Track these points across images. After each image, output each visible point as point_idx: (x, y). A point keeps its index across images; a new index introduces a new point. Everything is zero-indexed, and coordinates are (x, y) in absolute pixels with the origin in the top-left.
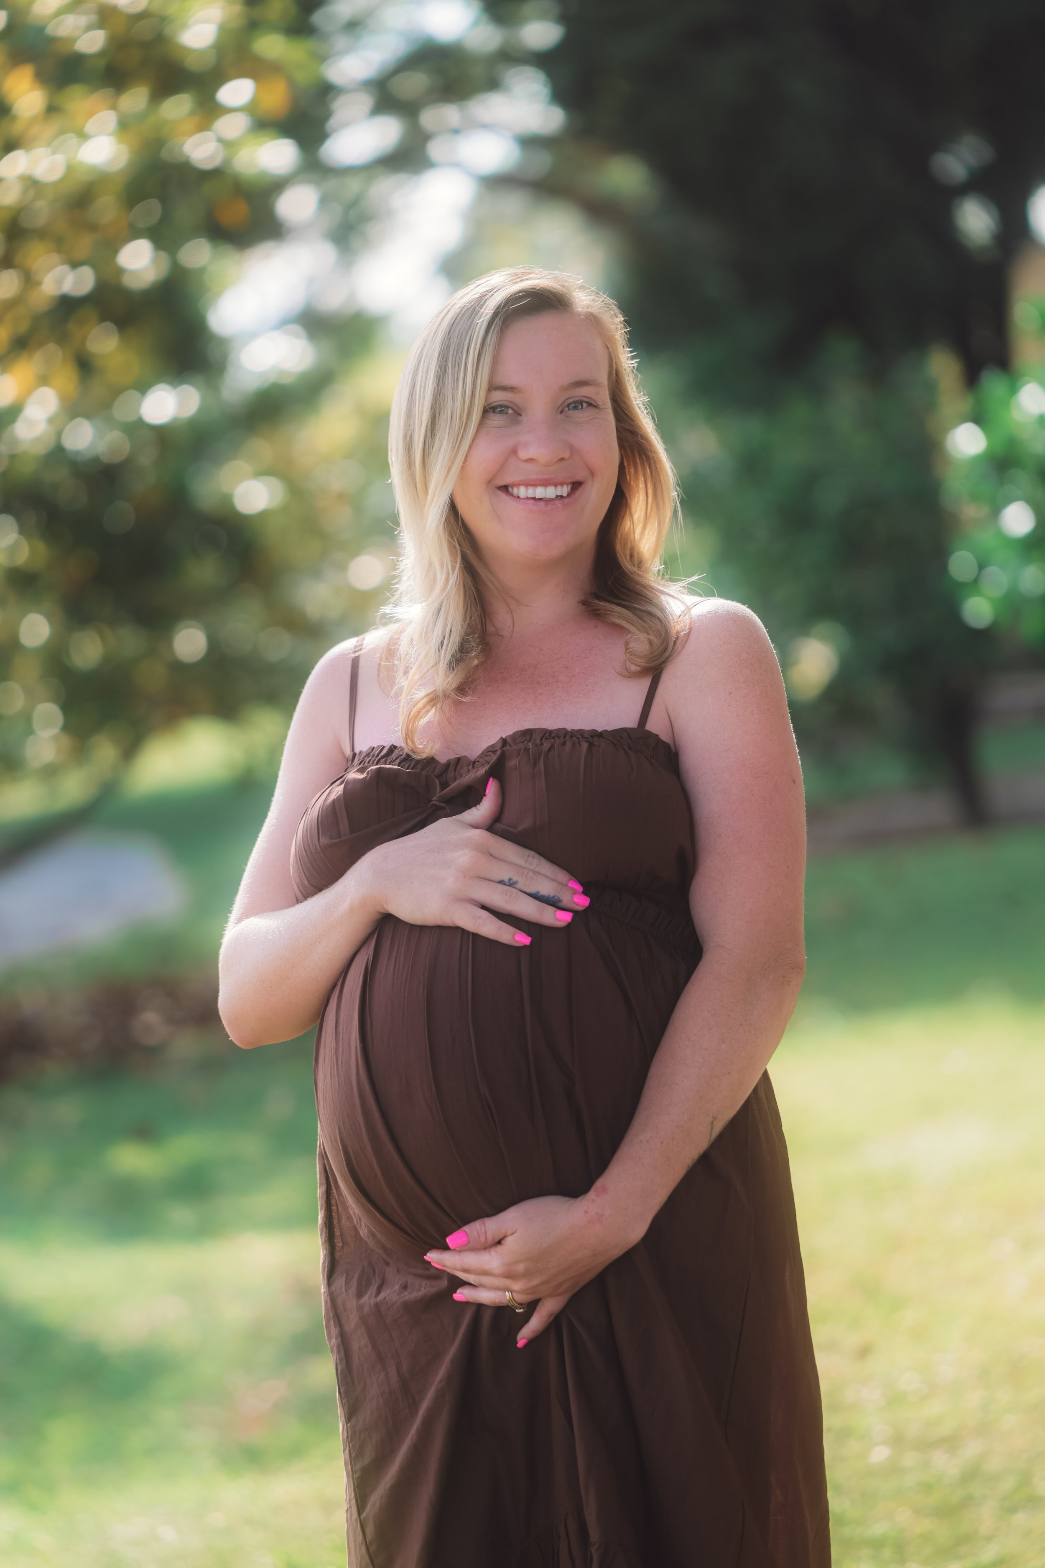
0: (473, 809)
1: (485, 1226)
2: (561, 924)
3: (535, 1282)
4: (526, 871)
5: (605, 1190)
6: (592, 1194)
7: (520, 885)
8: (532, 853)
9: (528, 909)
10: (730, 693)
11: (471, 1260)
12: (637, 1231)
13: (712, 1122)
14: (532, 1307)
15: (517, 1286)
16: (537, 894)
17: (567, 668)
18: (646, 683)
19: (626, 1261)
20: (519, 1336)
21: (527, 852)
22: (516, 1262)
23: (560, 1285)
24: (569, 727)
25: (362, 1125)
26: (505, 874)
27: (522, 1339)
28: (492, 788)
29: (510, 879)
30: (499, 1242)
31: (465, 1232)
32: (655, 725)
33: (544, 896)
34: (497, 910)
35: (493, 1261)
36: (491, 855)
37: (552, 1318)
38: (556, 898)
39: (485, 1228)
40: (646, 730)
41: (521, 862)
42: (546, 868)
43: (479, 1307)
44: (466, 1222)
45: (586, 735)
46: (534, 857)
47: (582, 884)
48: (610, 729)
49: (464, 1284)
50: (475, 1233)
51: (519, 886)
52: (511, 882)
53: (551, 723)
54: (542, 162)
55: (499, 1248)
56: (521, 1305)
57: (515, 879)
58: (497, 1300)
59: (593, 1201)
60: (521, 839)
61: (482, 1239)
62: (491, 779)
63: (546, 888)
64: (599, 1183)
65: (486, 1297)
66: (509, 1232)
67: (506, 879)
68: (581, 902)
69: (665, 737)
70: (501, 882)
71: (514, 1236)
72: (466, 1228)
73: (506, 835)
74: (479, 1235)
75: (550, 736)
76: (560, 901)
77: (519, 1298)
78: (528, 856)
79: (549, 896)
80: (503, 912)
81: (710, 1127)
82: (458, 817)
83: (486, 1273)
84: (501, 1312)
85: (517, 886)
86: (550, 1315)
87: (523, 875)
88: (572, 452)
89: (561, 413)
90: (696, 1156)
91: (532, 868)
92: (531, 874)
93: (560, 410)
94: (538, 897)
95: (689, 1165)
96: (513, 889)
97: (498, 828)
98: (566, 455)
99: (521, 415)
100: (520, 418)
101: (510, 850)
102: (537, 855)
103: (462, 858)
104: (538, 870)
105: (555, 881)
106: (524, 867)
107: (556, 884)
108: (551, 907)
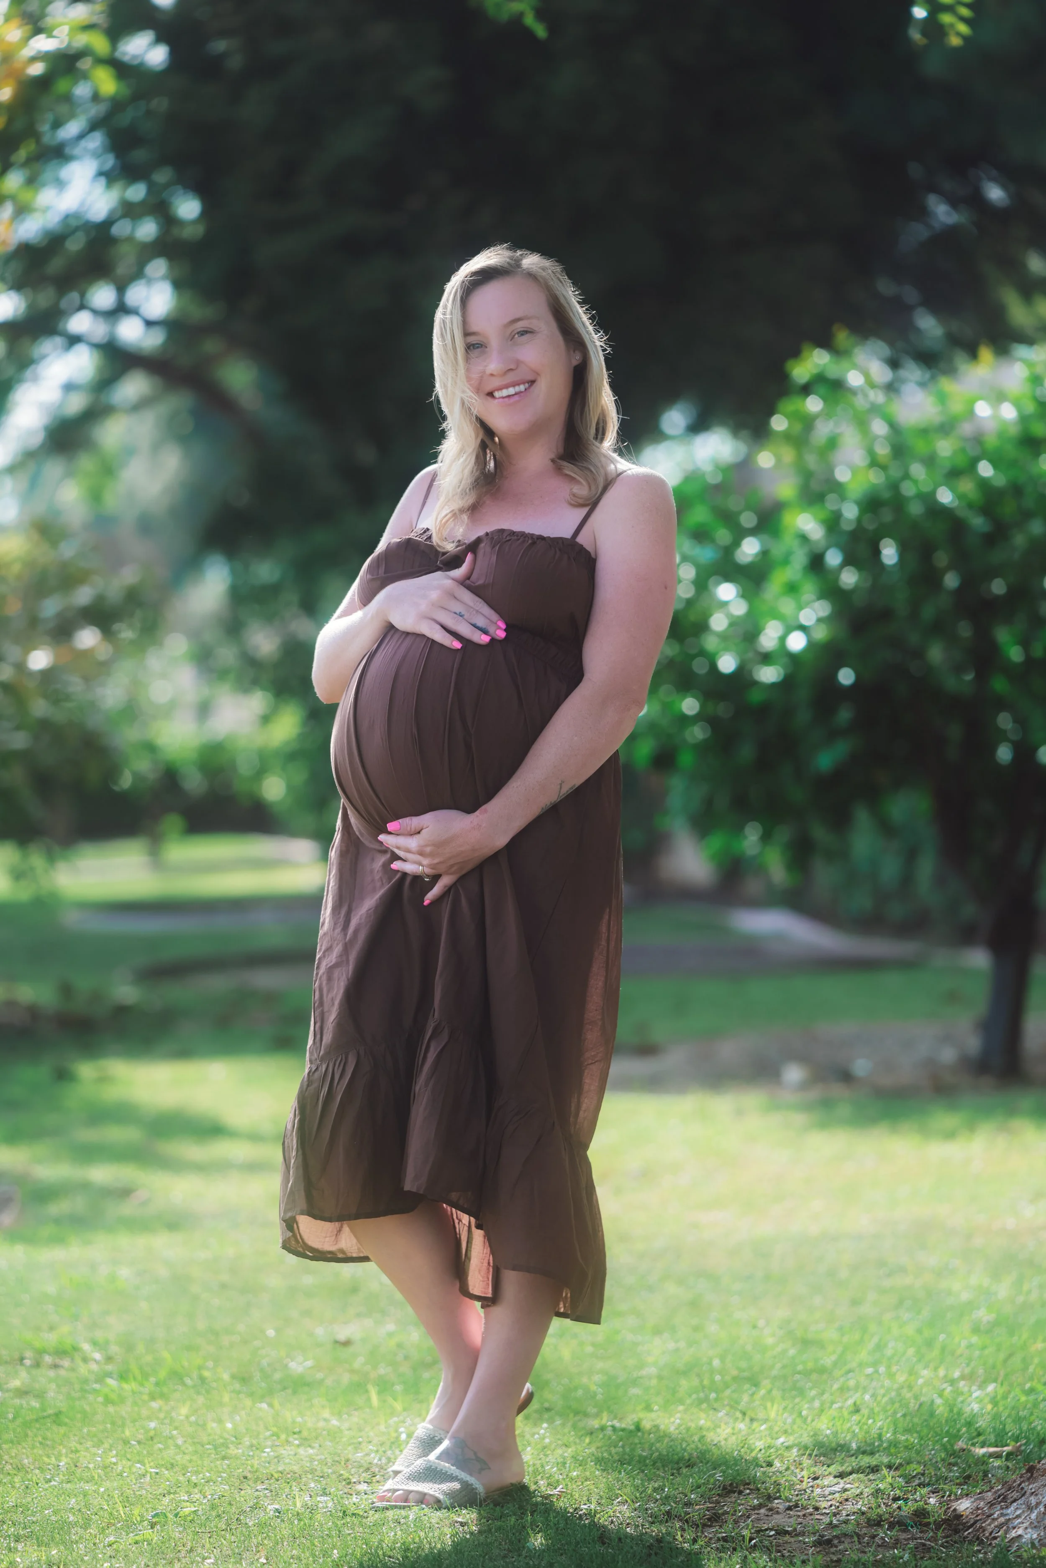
0: (457, 570)
1: (411, 821)
2: (482, 642)
3: (436, 861)
4: (472, 610)
5: (486, 811)
6: (477, 813)
8: (480, 600)
9: (465, 630)
10: (633, 527)
11: (401, 841)
12: (502, 841)
13: (561, 784)
14: (436, 878)
15: (426, 862)
16: (476, 625)
18: (584, 511)
19: (495, 857)
20: (426, 898)
21: (477, 599)
22: (426, 846)
23: (452, 866)
24: (527, 532)
25: (346, 745)
26: (458, 608)
27: (428, 900)
28: (469, 557)
29: (460, 613)
30: (419, 833)
31: (400, 823)
32: (583, 539)
33: (479, 626)
34: (449, 629)
35: (413, 843)
36: (455, 597)
37: (447, 888)
38: (485, 628)
40: (576, 541)
41: (471, 604)
42: (486, 610)
43: (405, 875)
44: (401, 818)
45: (534, 537)
46: (480, 603)
47: (507, 624)
48: (551, 536)
49: (398, 858)
50: (405, 825)
51: (465, 617)
52: (461, 615)
53: (517, 527)
55: (417, 836)
56: (428, 876)
57: (463, 613)
58: (414, 871)
59: (477, 816)
60: (476, 590)
61: (409, 828)
62: (470, 553)
63: (481, 622)
64: (483, 807)
65: (409, 868)
66: (425, 827)
67: (458, 613)
68: (501, 634)
69: (588, 547)
70: (455, 613)
71: (427, 829)
72: (400, 820)
73: (469, 588)
74: (407, 826)
75: (513, 534)
76: (488, 631)
77: (428, 871)
78: (477, 602)
79: (482, 626)
80: (451, 630)
81: (559, 787)
82: (448, 573)
83: (408, 851)
84: (417, 878)
85: (463, 617)
86: (445, 887)
87: (468, 611)
88: (518, 363)
89: (511, 340)
90: (548, 804)
91: (477, 609)
92: (474, 612)
93: (510, 339)
94: (474, 626)
95: (543, 808)
96: (461, 618)
97: (466, 583)
98: (512, 367)
99: (486, 347)
100: (487, 349)
101: (467, 596)
102: (483, 602)
103: (434, 595)
104: (480, 611)
105: (489, 619)
106: (472, 608)
107: (488, 621)
108: (480, 632)
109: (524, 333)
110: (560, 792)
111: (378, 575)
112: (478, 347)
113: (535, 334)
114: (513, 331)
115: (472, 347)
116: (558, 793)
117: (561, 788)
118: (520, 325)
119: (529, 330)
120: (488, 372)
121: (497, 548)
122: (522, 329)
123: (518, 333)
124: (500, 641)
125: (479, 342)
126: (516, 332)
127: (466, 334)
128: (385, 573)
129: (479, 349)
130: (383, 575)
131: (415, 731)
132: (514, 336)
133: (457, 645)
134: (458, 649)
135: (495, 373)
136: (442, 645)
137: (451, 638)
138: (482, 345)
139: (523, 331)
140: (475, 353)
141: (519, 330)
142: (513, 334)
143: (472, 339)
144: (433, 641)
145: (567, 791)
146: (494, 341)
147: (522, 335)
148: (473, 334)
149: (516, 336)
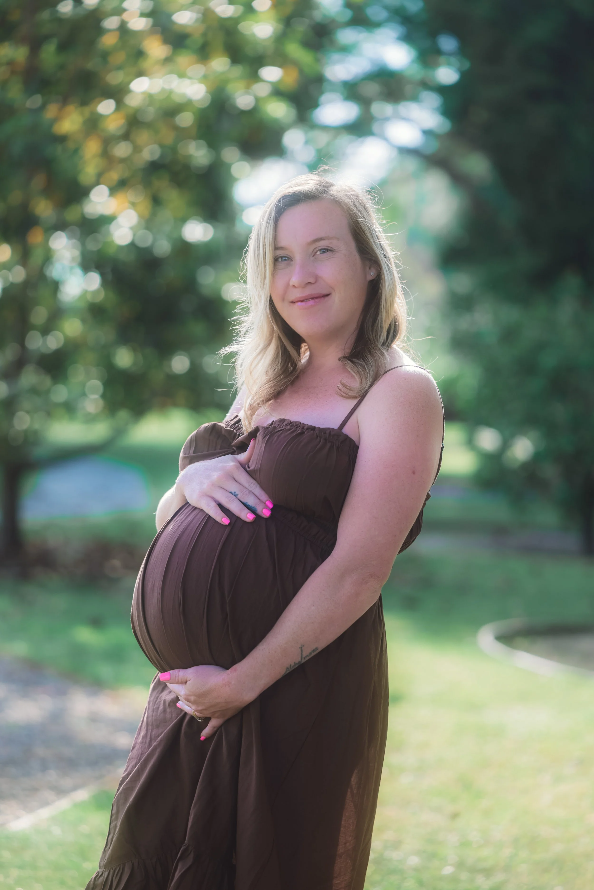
0: (243, 454)
1: (179, 673)
2: (247, 520)
4: (246, 490)
5: (235, 670)
6: (230, 671)
7: (239, 496)
8: (254, 482)
9: (235, 508)
12: (250, 696)
14: (207, 720)
16: (246, 504)
17: (326, 391)
20: (202, 734)
21: (252, 481)
26: (234, 488)
27: (203, 736)
28: (251, 443)
29: (235, 492)
30: (185, 683)
31: (170, 673)
32: (347, 430)
33: (249, 506)
36: (234, 479)
37: (216, 729)
38: (255, 508)
39: (179, 675)
40: (342, 432)
41: (247, 485)
42: (258, 491)
44: (172, 669)
46: (254, 484)
47: (274, 505)
48: (322, 427)
52: (235, 494)
54: (434, 147)
55: (185, 686)
56: (200, 718)
57: (237, 493)
58: (190, 712)
59: (228, 675)
60: (251, 474)
61: (176, 680)
62: (252, 440)
63: (251, 501)
64: (236, 666)
65: (187, 709)
66: (188, 680)
67: (233, 492)
68: (265, 513)
69: (353, 437)
70: (231, 493)
71: (190, 681)
72: (171, 672)
73: (247, 470)
74: (175, 677)
76: (256, 510)
77: (199, 713)
78: (251, 483)
79: (252, 506)
82: (236, 456)
85: (237, 496)
87: (242, 491)
88: (317, 278)
89: (313, 257)
90: (293, 664)
91: (250, 489)
92: (247, 492)
93: (312, 255)
94: (245, 505)
95: (287, 668)
96: (234, 497)
97: (244, 466)
98: (312, 280)
99: (292, 261)
100: (292, 262)
101: (244, 478)
102: (256, 484)
103: (215, 476)
104: (253, 491)
105: (259, 499)
106: (246, 488)
107: (258, 500)
108: (247, 511)
109: (325, 250)
110: (302, 654)
111: (189, 454)
112: (285, 260)
113: (334, 253)
114: (315, 248)
115: (280, 260)
116: (300, 655)
117: (302, 651)
118: (322, 244)
119: (329, 248)
120: (291, 284)
121: (267, 437)
122: (323, 247)
123: (320, 250)
124: (266, 519)
125: (286, 255)
126: (317, 249)
127: (276, 248)
128: (194, 453)
129: (286, 262)
130: (192, 455)
131: (181, 596)
132: (316, 252)
133: (225, 520)
134: (227, 525)
135: (296, 285)
136: (215, 521)
137: (223, 514)
138: (289, 258)
139: (324, 249)
140: (281, 265)
141: (320, 248)
142: (315, 251)
143: (279, 253)
144: (209, 516)
145: (310, 654)
146: (298, 257)
147: (324, 252)
148: (282, 248)
149: (319, 253)
